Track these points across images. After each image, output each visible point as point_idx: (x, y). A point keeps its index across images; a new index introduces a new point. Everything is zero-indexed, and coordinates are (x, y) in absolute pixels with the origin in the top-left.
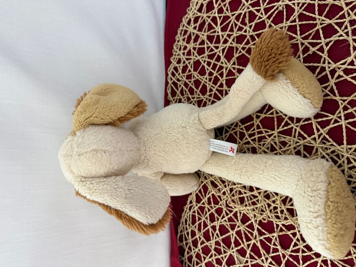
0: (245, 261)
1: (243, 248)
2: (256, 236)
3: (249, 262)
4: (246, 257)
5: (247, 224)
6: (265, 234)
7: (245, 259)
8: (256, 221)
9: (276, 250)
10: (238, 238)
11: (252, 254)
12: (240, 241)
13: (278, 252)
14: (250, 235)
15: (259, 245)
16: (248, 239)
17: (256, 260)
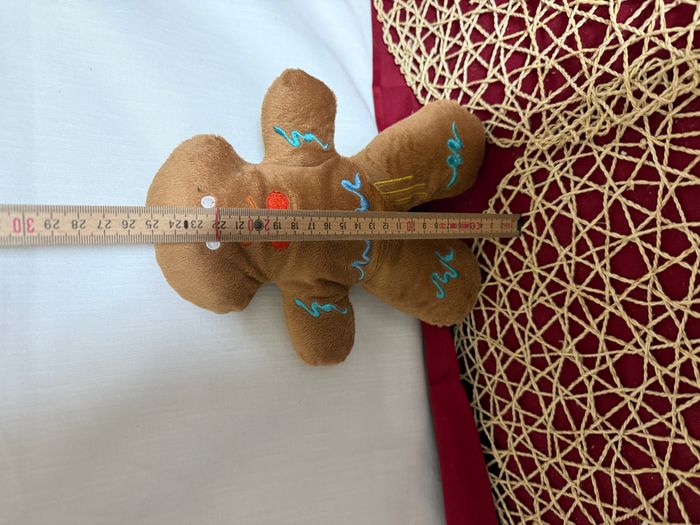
0: (598, 362)
1: (590, 333)
2: (611, 298)
3: (608, 358)
4: (600, 349)
5: (588, 280)
6: (629, 285)
7: (599, 356)
8: (604, 266)
9: (659, 310)
10: (575, 318)
11: (611, 338)
12: (581, 322)
13: (666, 311)
14: (597, 301)
15: (621, 313)
16: (596, 311)
17: (622, 348)
